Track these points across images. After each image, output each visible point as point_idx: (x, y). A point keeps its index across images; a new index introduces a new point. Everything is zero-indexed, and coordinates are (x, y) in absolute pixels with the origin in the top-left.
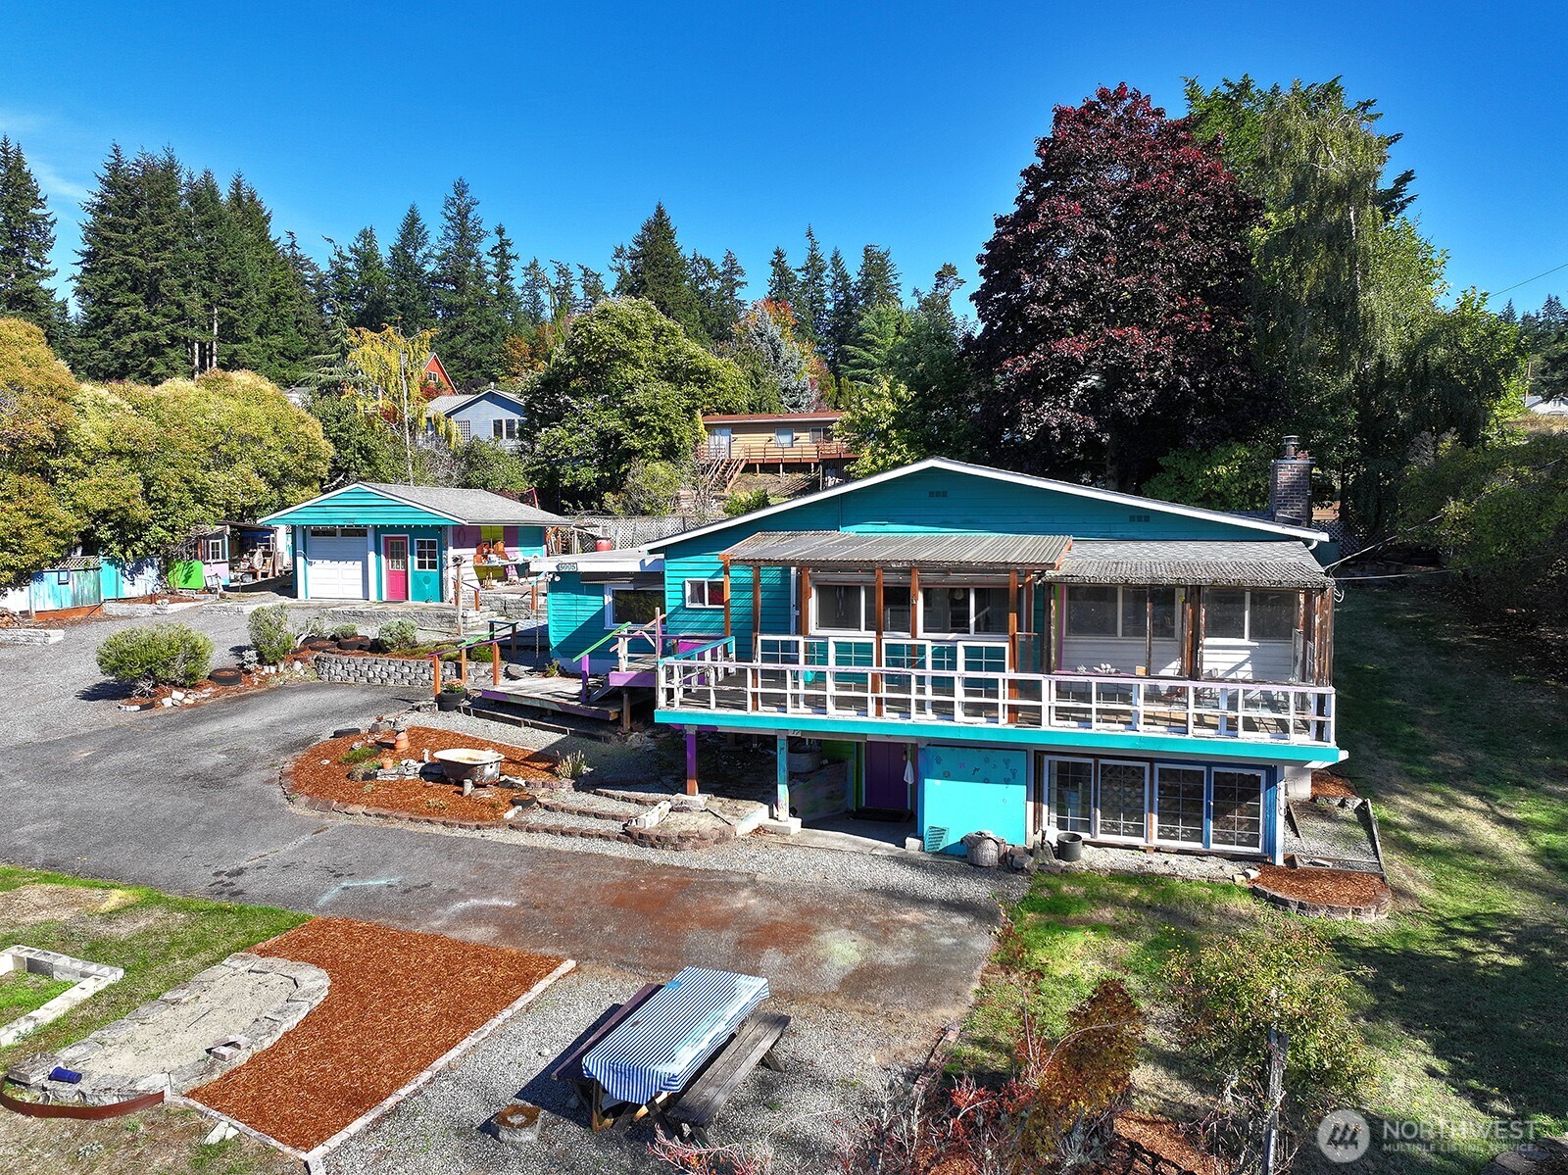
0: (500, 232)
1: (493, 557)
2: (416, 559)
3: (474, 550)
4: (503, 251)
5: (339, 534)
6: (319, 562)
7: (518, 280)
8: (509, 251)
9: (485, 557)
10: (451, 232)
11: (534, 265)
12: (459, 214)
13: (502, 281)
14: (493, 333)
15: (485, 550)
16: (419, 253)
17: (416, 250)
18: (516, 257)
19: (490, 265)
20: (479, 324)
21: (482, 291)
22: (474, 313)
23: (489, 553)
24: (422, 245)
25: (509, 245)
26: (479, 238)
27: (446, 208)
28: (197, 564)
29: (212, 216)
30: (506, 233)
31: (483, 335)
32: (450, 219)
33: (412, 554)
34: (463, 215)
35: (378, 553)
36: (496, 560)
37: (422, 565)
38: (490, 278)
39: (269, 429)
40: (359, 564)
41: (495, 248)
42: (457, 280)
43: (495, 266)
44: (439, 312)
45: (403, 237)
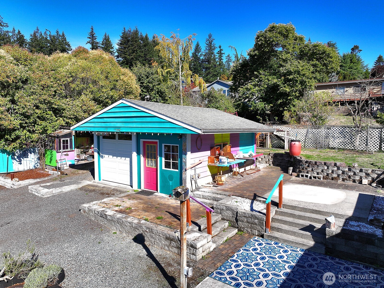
0: (220, 47)
1: (223, 159)
2: (163, 159)
3: (208, 153)
4: (221, 52)
5: (117, 137)
6: (106, 156)
7: (224, 60)
8: (222, 52)
9: (217, 158)
10: (207, 48)
11: (228, 56)
12: (209, 43)
13: (220, 60)
14: (217, 74)
15: (217, 153)
16: (199, 54)
17: (198, 53)
18: (224, 54)
19: (217, 56)
20: (214, 72)
21: (215, 63)
22: (213, 69)
23: (220, 154)
24: (200, 52)
25: (222, 50)
26: (214, 49)
27: (206, 41)
28: (54, 152)
29: (146, 43)
30: (221, 47)
31: (215, 75)
32: (207, 44)
33: (161, 156)
34: (210, 43)
35: (138, 153)
36: (225, 161)
37: (167, 165)
38: (217, 59)
39: (103, 77)
40: (128, 159)
41: (219, 52)
42: (209, 61)
43: (218, 56)
44: (204, 70)
45: (195, 50)
